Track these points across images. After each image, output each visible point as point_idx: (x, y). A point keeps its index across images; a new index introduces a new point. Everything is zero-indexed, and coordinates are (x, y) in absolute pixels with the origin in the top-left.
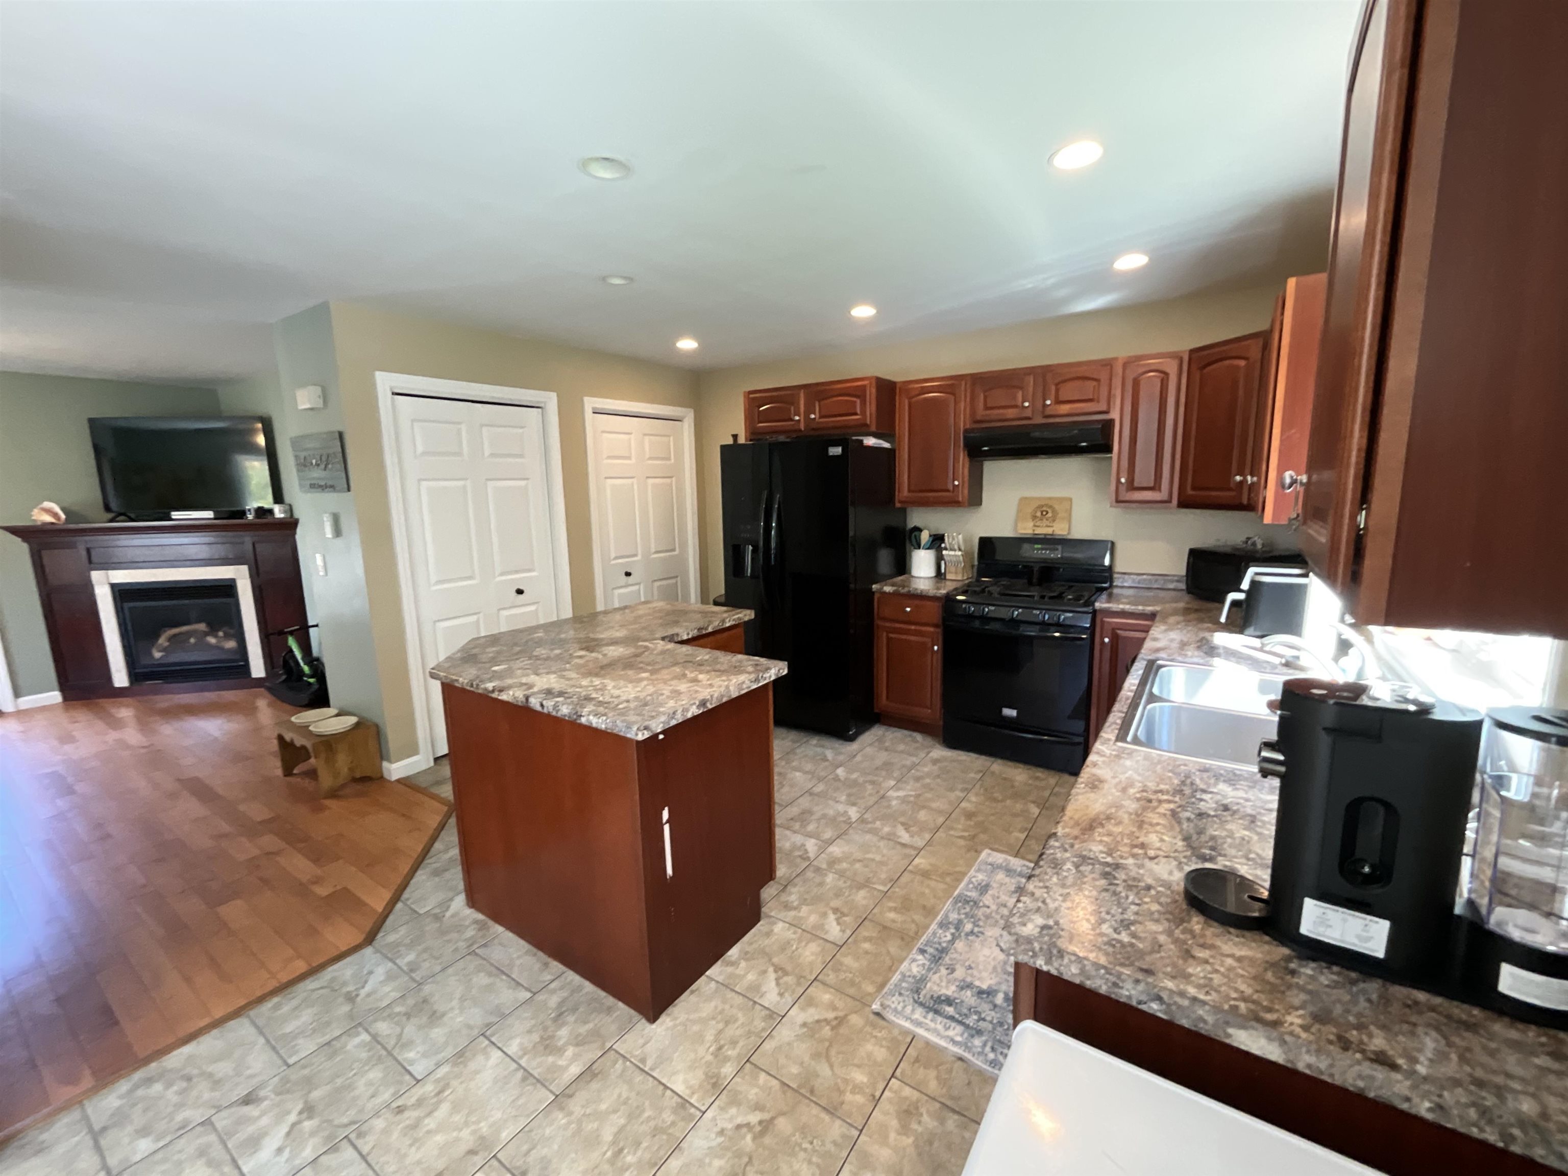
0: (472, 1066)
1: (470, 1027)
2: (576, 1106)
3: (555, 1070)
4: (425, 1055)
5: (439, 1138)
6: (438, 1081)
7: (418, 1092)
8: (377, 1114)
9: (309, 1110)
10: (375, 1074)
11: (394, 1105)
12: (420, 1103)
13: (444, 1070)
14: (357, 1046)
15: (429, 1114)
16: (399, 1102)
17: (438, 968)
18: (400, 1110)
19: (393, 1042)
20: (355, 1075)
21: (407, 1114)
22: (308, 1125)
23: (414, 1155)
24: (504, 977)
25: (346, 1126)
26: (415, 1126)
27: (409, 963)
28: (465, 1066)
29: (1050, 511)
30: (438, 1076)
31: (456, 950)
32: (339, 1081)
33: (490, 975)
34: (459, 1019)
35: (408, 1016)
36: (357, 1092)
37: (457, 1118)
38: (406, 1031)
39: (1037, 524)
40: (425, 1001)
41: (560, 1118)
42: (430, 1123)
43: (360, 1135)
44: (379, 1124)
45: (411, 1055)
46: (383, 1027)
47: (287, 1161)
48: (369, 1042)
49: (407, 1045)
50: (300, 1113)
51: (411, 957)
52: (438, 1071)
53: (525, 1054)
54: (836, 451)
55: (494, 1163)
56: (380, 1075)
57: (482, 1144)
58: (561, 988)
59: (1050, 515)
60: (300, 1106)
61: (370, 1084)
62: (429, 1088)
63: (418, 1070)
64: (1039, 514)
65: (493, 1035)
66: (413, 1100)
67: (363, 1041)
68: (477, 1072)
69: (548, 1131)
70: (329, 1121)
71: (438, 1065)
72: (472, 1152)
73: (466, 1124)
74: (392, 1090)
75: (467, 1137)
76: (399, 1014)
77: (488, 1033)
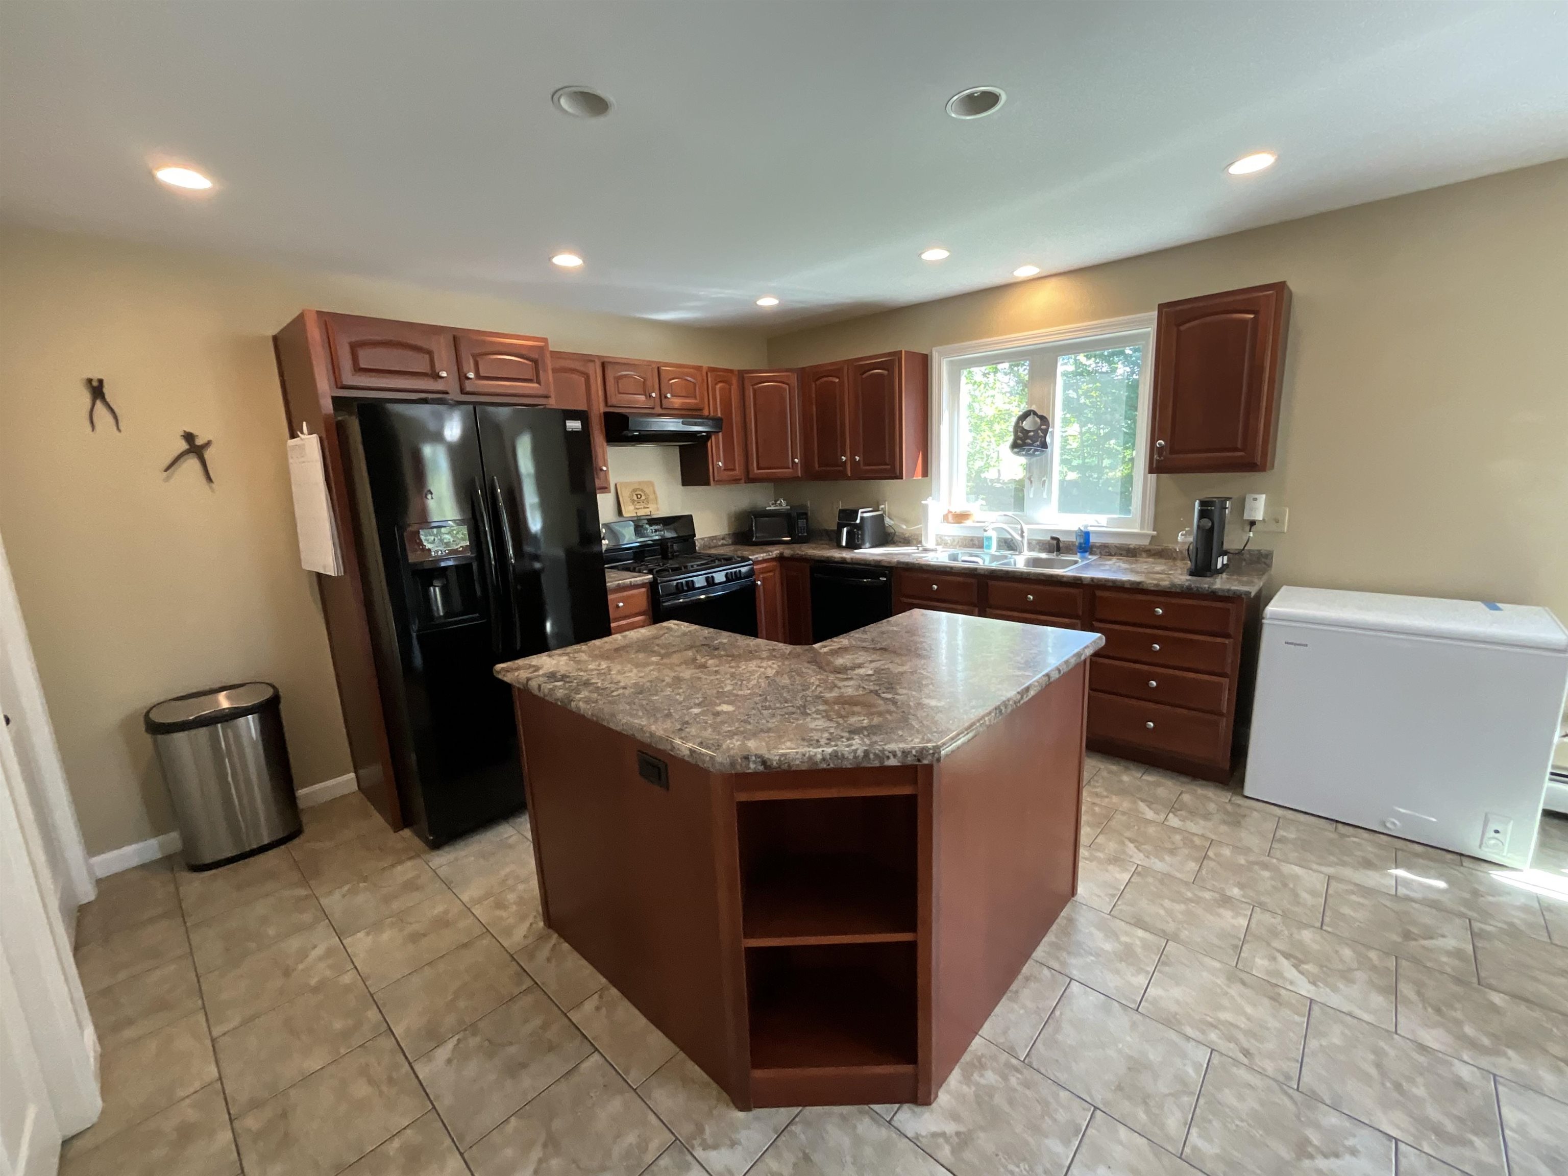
0: (1174, 1008)
1: (1134, 1025)
2: (1171, 927)
3: (1146, 946)
4: (1184, 1055)
5: (1249, 1010)
6: (1203, 1032)
7: (1222, 1045)
8: (1262, 1073)
9: (1303, 1149)
10: (1228, 1096)
11: (1245, 1061)
12: (1231, 1039)
13: (1189, 1031)
14: (1209, 1140)
15: (1237, 1027)
16: (1241, 1057)
17: (1063, 1094)
18: (1246, 1053)
19: (1185, 1099)
20: (1242, 1121)
21: (1246, 1045)
22: (1315, 1138)
23: (1273, 1023)
24: (1057, 1013)
25: (1291, 1097)
26: (1250, 1033)
27: (1066, 1142)
28: (1176, 1014)
29: (642, 494)
30: (1198, 1033)
31: (1027, 1085)
32: (1258, 1133)
33: (1058, 1029)
34: (1128, 1038)
35: (1145, 1100)
36: (1257, 1106)
37: (1225, 1002)
38: (1165, 1091)
39: (637, 507)
40: (1119, 1088)
41: (1184, 934)
42: (1242, 1023)
43: (1288, 1077)
44: (1269, 1067)
45: (1190, 1071)
46: (1173, 1122)
47: (1354, 1136)
48: (1199, 1127)
49: (1181, 1079)
50: (1311, 1157)
51: (1055, 1145)
52: (1193, 1036)
53: (1142, 969)
54: (574, 425)
55: (1240, 966)
56: (1227, 1091)
57: (1232, 978)
58: (1058, 959)
59: (643, 498)
60: (1307, 1163)
61: (1241, 1098)
62: (1213, 1036)
63: (1202, 1055)
64: (635, 498)
65: (1134, 1001)
66: (1232, 1045)
67: (1200, 1136)
68: (1177, 1002)
69: (1199, 940)
70: (1298, 1117)
71: (1188, 1038)
72: (1244, 983)
73: (1226, 993)
74: (1234, 1070)
75: (1235, 990)
76: (1148, 1112)
77: (1133, 1006)
